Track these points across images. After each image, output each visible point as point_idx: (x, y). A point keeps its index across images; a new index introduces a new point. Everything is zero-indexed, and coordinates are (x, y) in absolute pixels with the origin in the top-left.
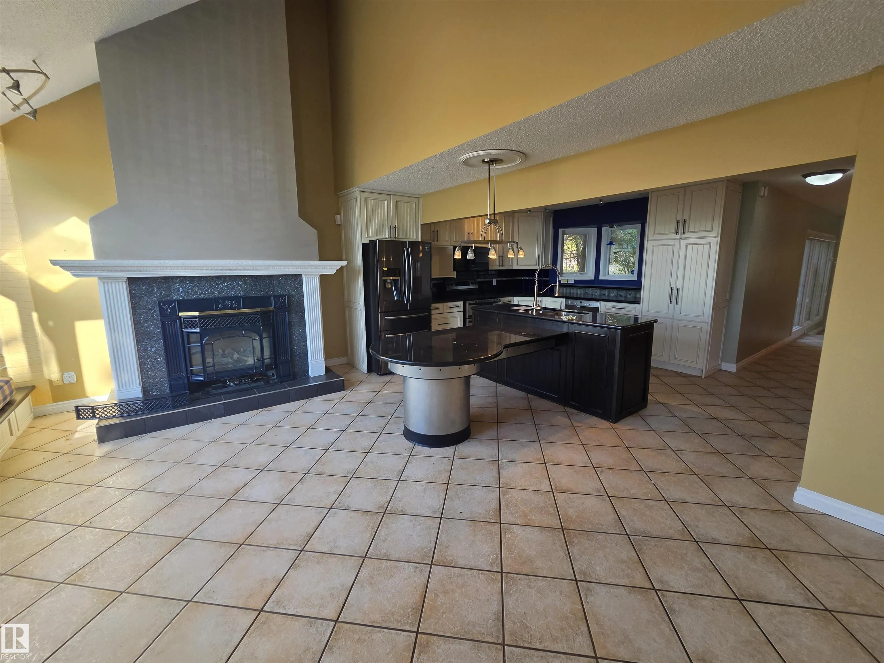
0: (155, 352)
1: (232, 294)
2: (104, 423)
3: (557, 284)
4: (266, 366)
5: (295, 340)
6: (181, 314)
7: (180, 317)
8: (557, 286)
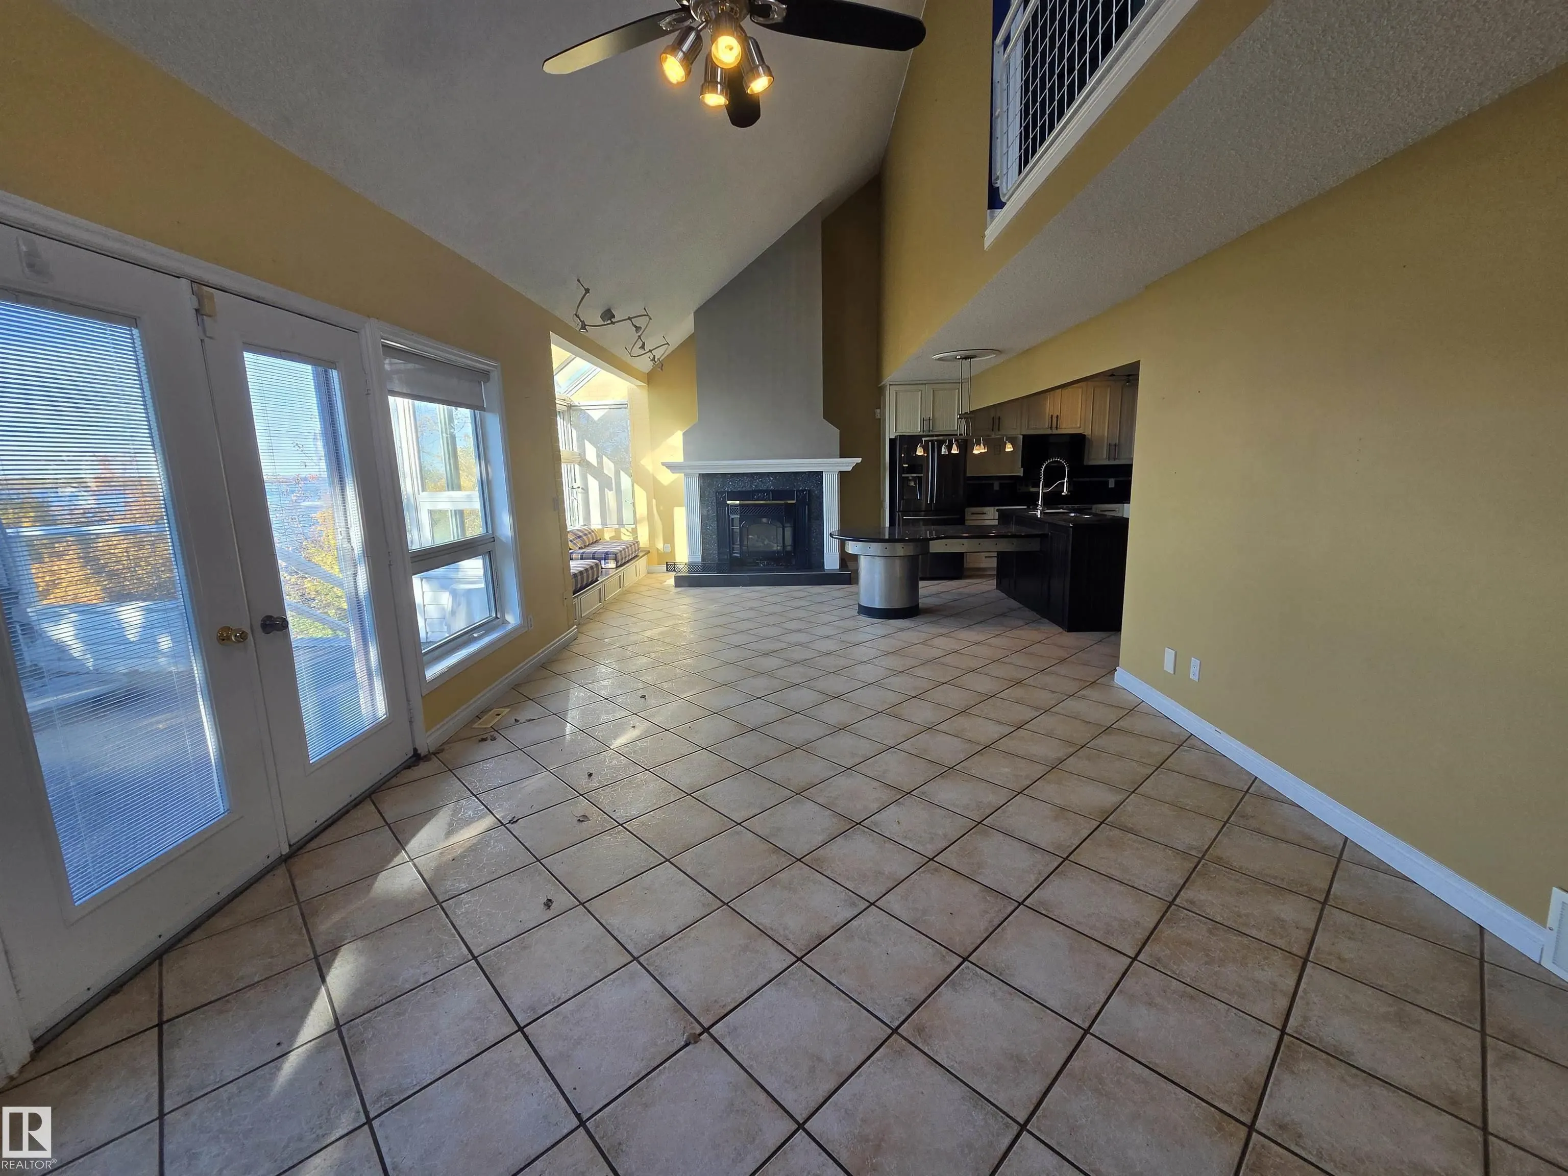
0: (711, 530)
1: (765, 488)
2: (679, 574)
3: (1065, 481)
4: (786, 552)
5: (814, 532)
6: (729, 502)
7: (728, 504)
8: (1065, 483)
